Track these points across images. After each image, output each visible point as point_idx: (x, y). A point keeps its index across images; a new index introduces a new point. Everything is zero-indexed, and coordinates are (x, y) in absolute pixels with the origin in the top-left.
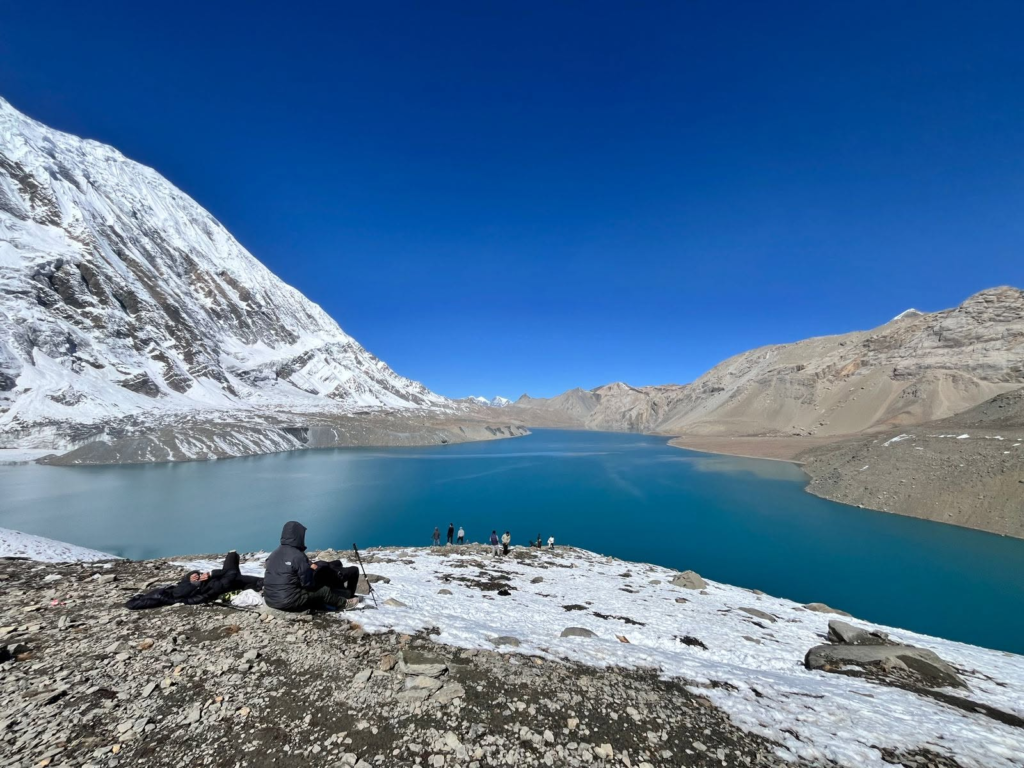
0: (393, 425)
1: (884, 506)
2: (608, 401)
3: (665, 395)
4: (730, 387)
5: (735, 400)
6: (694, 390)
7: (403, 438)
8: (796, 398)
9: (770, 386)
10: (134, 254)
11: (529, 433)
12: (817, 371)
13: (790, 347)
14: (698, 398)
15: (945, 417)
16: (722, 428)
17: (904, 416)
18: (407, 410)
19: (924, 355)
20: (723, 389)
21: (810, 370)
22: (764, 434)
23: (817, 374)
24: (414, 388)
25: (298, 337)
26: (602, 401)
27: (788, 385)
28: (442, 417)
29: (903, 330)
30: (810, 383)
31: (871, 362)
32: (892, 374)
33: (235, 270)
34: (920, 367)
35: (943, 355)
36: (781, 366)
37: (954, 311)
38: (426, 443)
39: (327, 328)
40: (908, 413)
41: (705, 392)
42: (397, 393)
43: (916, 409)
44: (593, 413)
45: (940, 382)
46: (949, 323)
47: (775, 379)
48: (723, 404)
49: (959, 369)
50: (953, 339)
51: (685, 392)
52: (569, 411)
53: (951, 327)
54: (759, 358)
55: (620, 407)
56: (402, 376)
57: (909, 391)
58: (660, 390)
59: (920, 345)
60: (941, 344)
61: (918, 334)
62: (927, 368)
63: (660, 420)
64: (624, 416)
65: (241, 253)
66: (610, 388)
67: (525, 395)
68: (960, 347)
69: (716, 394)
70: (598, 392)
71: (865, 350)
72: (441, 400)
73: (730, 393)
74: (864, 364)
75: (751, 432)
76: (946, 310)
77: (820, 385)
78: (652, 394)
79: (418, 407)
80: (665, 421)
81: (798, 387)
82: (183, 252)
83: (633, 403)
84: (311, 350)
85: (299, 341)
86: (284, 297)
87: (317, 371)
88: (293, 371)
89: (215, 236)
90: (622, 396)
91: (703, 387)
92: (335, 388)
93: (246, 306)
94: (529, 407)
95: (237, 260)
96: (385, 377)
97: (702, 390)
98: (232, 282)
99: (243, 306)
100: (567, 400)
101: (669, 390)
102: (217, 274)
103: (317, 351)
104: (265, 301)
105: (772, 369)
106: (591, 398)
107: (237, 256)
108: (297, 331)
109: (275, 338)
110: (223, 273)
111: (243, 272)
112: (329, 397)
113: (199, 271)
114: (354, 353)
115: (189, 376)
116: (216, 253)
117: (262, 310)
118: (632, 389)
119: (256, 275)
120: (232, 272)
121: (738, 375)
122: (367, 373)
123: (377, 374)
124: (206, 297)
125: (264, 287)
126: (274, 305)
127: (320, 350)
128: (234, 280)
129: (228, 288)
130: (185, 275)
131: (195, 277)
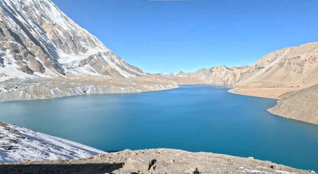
3: (240, 70)
4: (267, 66)
5: (268, 72)
6: (252, 68)
8: (295, 71)
9: (284, 66)
10: (19, 18)
12: (306, 59)
13: (295, 48)
14: (253, 72)
20: (264, 68)
21: (303, 57)
22: (278, 87)
25: (87, 50)
27: (292, 65)
30: (301, 65)
33: (60, 23)
36: (290, 57)
39: (99, 46)
41: (256, 69)
44: (209, 79)
47: (286, 63)
48: (263, 74)
51: (248, 69)
52: (199, 78)
55: (220, 76)
58: (239, 68)
63: (236, 81)
64: (221, 80)
67: (181, 71)
69: (260, 70)
70: (212, 70)
73: (267, 69)
75: (272, 86)
77: (306, 65)
78: (234, 70)
80: (238, 81)
81: (296, 66)
82: (39, 16)
83: (226, 74)
84: (92, 55)
85: (88, 51)
86: (81, 33)
87: (95, 64)
88: (85, 64)
89: (51, 8)
90: (221, 71)
91: (255, 67)
92: (102, 70)
93: (66, 37)
94: (183, 76)
95: (60, 18)
96: (123, 65)
97: (255, 68)
98: (59, 28)
99: (64, 38)
100: (198, 73)
101: (243, 68)
102: (53, 24)
103: (94, 55)
104: (73, 35)
105: (286, 58)
106: (209, 72)
107: (60, 16)
108: (86, 47)
109: (78, 50)
110: (55, 24)
111: (63, 24)
112: (100, 74)
113: (46, 24)
114: (110, 56)
115: (44, 67)
116: (52, 16)
117: (72, 39)
118: (227, 68)
119: (69, 24)
120: (59, 24)
121: (271, 61)
122: (116, 64)
123: (120, 64)
124: (50, 35)
125: (72, 29)
126: (77, 37)
127: (96, 55)
128: (60, 27)
129: (58, 30)
130: (41, 25)
131: (44, 26)
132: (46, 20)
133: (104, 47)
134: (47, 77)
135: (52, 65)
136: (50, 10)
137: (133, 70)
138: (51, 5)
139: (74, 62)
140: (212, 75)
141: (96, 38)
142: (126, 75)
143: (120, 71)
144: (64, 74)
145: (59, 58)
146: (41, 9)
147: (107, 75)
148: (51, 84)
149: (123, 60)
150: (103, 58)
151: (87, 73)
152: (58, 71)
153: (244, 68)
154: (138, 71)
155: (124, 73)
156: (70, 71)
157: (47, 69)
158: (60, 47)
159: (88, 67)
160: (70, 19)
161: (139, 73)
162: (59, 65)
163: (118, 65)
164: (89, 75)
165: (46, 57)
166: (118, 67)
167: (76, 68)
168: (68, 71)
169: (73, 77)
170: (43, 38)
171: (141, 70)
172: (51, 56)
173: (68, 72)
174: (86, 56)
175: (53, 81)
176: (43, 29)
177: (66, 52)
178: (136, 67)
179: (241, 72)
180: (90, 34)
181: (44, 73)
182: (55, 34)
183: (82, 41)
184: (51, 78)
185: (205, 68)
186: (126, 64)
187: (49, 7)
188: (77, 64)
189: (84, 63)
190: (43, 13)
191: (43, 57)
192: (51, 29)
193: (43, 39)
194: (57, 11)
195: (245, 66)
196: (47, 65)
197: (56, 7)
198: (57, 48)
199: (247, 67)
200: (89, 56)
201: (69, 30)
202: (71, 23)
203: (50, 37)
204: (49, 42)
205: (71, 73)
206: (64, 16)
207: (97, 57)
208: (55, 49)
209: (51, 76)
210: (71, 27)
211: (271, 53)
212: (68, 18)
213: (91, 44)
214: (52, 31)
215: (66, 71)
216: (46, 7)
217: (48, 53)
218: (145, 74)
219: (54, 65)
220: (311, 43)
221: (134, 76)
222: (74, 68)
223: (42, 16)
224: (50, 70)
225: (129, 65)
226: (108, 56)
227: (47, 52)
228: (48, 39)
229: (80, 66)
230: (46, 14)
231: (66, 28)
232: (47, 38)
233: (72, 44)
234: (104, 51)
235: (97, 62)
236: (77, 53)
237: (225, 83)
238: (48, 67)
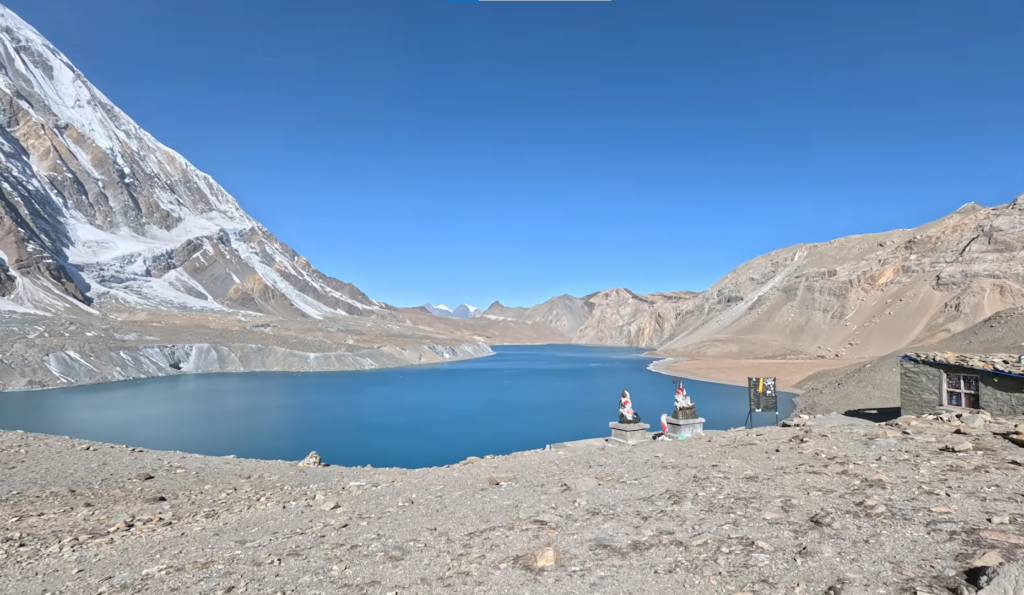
2: (602, 312)
3: (674, 305)
4: (750, 296)
5: (754, 313)
6: (708, 299)
8: (826, 311)
9: (796, 295)
12: (851, 278)
13: (823, 246)
14: (711, 310)
17: (944, 334)
19: (972, 260)
20: (742, 299)
21: (843, 273)
22: (784, 356)
23: (850, 281)
25: (179, 220)
26: (595, 312)
27: (817, 294)
30: (841, 294)
31: (914, 268)
32: (934, 283)
33: (86, 123)
34: (966, 275)
35: (992, 261)
36: (811, 270)
37: (1007, 207)
39: (223, 208)
40: (948, 330)
41: (719, 302)
43: (957, 326)
44: (583, 327)
45: (986, 294)
46: (1001, 222)
47: (802, 287)
48: (740, 318)
49: (1008, 279)
50: (1004, 242)
51: (697, 302)
52: (553, 324)
53: (1003, 227)
55: (617, 321)
57: (952, 304)
59: (967, 249)
60: (990, 248)
61: (967, 235)
62: (974, 276)
63: (665, 337)
64: (621, 332)
65: (93, 96)
66: (607, 295)
67: (497, 303)
68: (1012, 251)
69: (733, 304)
70: (591, 300)
71: (906, 253)
73: (750, 303)
74: (905, 270)
75: (769, 353)
76: (999, 207)
77: (852, 295)
78: (658, 303)
80: (671, 337)
81: (828, 298)
82: (6, 94)
83: (634, 315)
84: (198, 238)
85: (181, 225)
86: (159, 162)
87: (207, 268)
88: (170, 267)
89: (55, 73)
90: (620, 306)
91: (718, 296)
92: (231, 291)
93: (102, 174)
94: (501, 318)
95: (88, 109)
96: (303, 276)
97: (717, 299)
98: (81, 140)
99: (96, 175)
100: (550, 310)
101: (680, 298)
102: (58, 127)
103: (205, 240)
104: (131, 168)
105: (800, 274)
106: (583, 307)
107: (89, 103)
108: (177, 211)
109: (144, 220)
110: (67, 126)
111: (97, 126)
112: (222, 303)
113: (30, 123)
114: (260, 243)
115: (13, 272)
116: (56, 98)
117: (127, 181)
118: (635, 297)
119: (117, 131)
120: (79, 125)
121: (761, 280)
122: (278, 271)
123: (293, 272)
124: (41, 160)
125: (129, 148)
126: (145, 174)
127: (209, 238)
128: (83, 136)
129: (73, 148)
130: (9, 127)
131: (23, 131)
132: (31, 110)
133: (242, 212)
134: (21, 310)
135: (43, 269)
136: (51, 77)
137: (337, 295)
138: (59, 63)
139: (129, 259)
140: (593, 317)
141: (211, 180)
142: (314, 310)
143: (294, 295)
144: (88, 301)
145: (72, 244)
146: (17, 71)
147: (248, 308)
148: (46, 335)
149: (303, 259)
150: (236, 250)
151: (176, 301)
152: (66, 291)
153: (686, 299)
154: (353, 298)
155: (306, 302)
156: (112, 292)
157: (21, 281)
158: (79, 206)
159: (178, 279)
160: (122, 113)
161: (359, 305)
162: (68, 267)
163: (286, 276)
164: (183, 307)
165: (23, 240)
166: (287, 283)
167: (135, 279)
168: (103, 289)
169: (121, 312)
170: (15, 169)
171: (364, 294)
172: (43, 236)
173: (104, 294)
174: (171, 240)
175: (48, 326)
176: (18, 140)
177: (98, 222)
178: (345, 284)
179: (678, 311)
180: (193, 167)
181: (10, 294)
182: (61, 159)
183: (163, 188)
184: (35, 315)
185: (570, 294)
186: (314, 271)
187: (48, 70)
188: (139, 267)
189: (164, 263)
190: (24, 84)
191: (12, 238)
192: (49, 143)
193: (15, 173)
194: (79, 83)
195: (688, 293)
196: (24, 267)
197: (74, 71)
198: (64, 209)
199: (695, 295)
200: (184, 239)
201: (117, 149)
202: (123, 127)
203: (40, 167)
204: (37, 184)
205: (117, 299)
206: (100, 103)
207: (214, 246)
208: (59, 212)
209: (36, 308)
210: (126, 139)
211: (759, 257)
212: (117, 109)
213: (195, 203)
214: (52, 149)
215: (96, 288)
216: (36, 67)
217: (32, 225)
218: (376, 308)
219: (52, 268)
220: (860, 236)
221: (341, 312)
222: (128, 280)
223: (19, 95)
224: (34, 283)
225: (322, 277)
226: (252, 245)
227: (28, 219)
228: (34, 176)
229: (148, 273)
230: (37, 89)
231: (104, 144)
232: (28, 171)
233: (126, 197)
234: (240, 227)
235: (212, 261)
236: (139, 230)
237: (630, 342)
238: (29, 273)
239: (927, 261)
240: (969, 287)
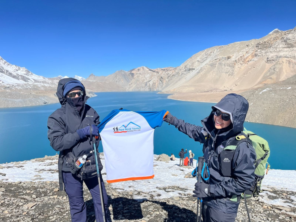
0: (10, 94)
1: (257, 120)
2: (138, 77)
3: (167, 73)
4: (197, 68)
5: (199, 75)
6: (181, 70)
7: (18, 103)
8: (226, 73)
9: (215, 67)
11: (95, 96)
12: (236, 59)
13: (225, 47)
14: (182, 74)
15: (284, 80)
16: (193, 89)
17: (269, 80)
18: (18, 85)
19: (280, 51)
20: (194, 69)
21: (233, 59)
22: (211, 91)
23: (236, 61)
24: (22, 71)
26: (135, 77)
27: (223, 66)
28: (42, 88)
29: (272, 39)
30: (232, 66)
31: (259, 54)
32: (266, 60)
34: (277, 57)
35: (286, 51)
36: (221, 57)
37: (292, 30)
38: (34, 104)
40: (271, 78)
41: (185, 71)
42: (10, 74)
43: (274, 76)
44: (130, 83)
45: (284, 64)
46: (290, 36)
47: (217, 63)
48: (194, 76)
49: (291, 58)
50: (290, 44)
51: (177, 71)
52: (117, 83)
53: (290, 38)
54: (211, 52)
55: (144, 80)
56: (13, 64)
57: (272, 68)
58: (164, 70)
59: (278, 46)
60: (286, 46)
61: (278, 41)
62: (280, 57)
63: (164, 86)
64: (146, 85)
66: (139, 70)
67: (92, 75)
68: (293, 47)
69: (191, 71)
70: (132, 72)
71: (256, 49)
72: (41, 78)
73: (197, 71)
74: (256, 55)
75: (206, 90)
76: (289, 30)
77: (236, 66)
78: (160, 72)
79: (26, 83)
80: (166, 86)
81: (227, 67)
83: (151, 77)
91: (185, 68)
94: (95, 81)
97: (184, 70)
100: (116, 77)
101: (168, 70)
105: (216, 58)
106: (129, 75)
118: (150, 70)
121: (201, 61)
140: (134, 79)
179: (169, 75)
211: (200, 52)
220: (239, 42)
237: (150, 89)
239: (263, 51)
240: (278, 61)
